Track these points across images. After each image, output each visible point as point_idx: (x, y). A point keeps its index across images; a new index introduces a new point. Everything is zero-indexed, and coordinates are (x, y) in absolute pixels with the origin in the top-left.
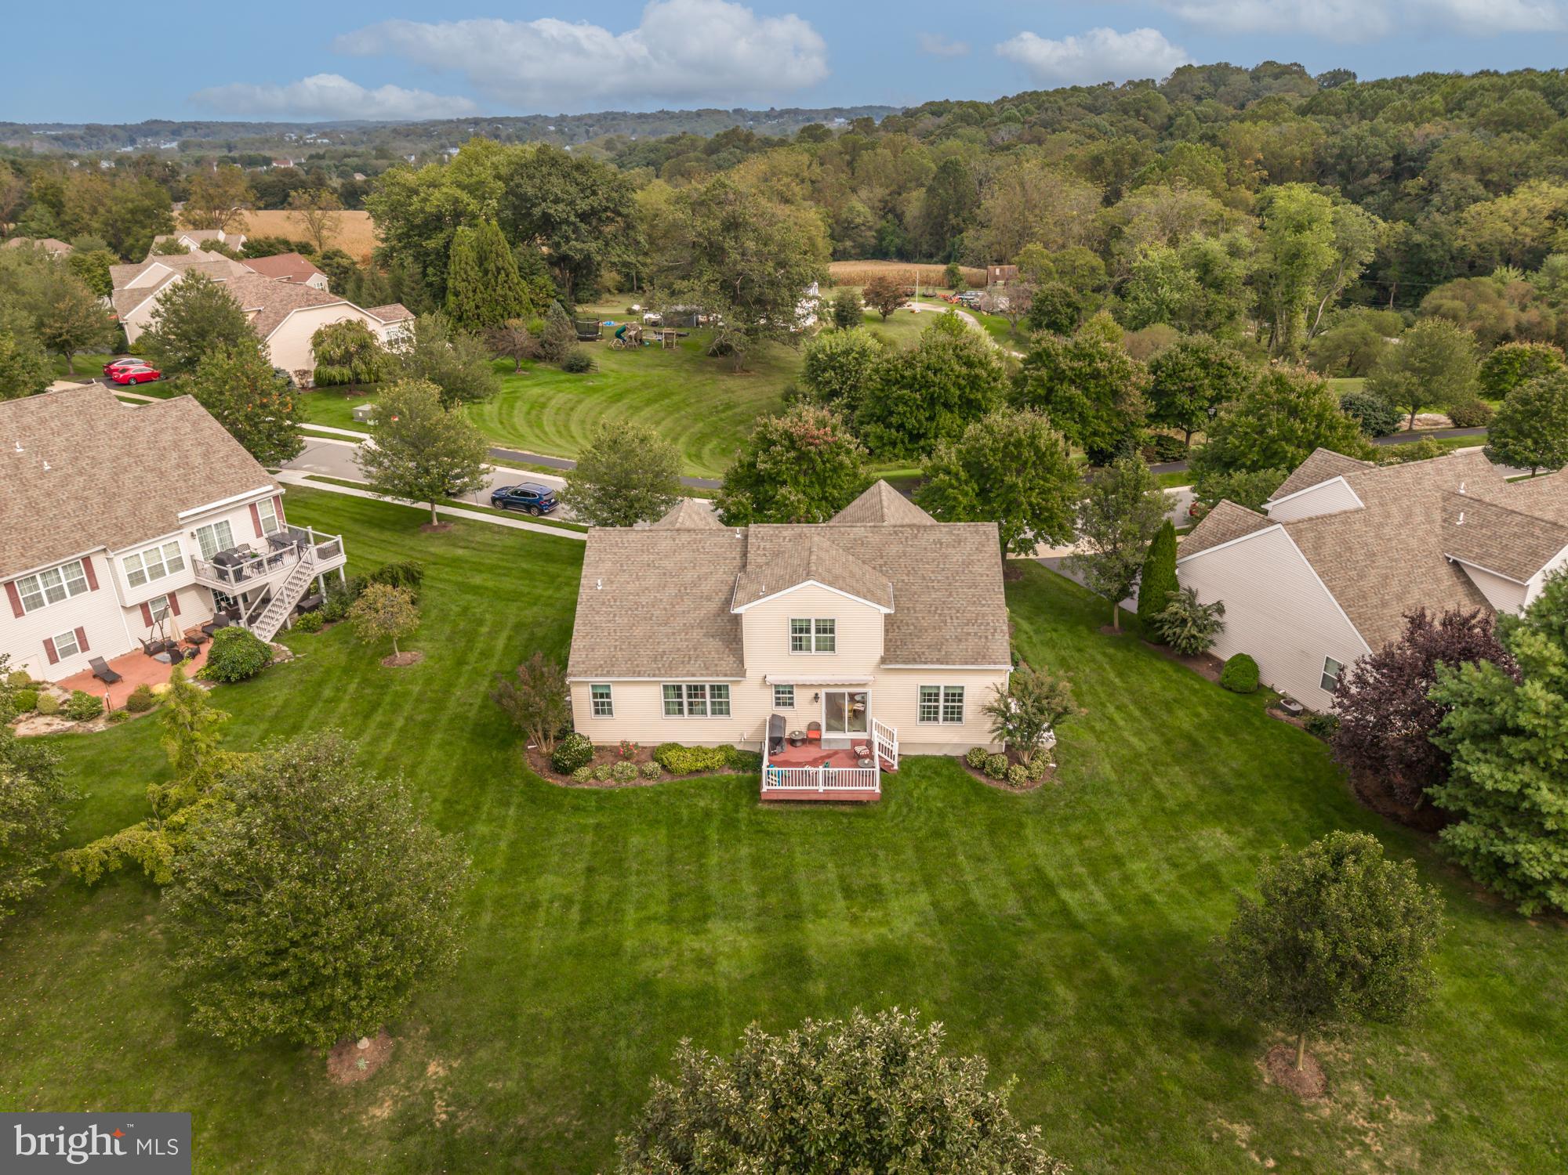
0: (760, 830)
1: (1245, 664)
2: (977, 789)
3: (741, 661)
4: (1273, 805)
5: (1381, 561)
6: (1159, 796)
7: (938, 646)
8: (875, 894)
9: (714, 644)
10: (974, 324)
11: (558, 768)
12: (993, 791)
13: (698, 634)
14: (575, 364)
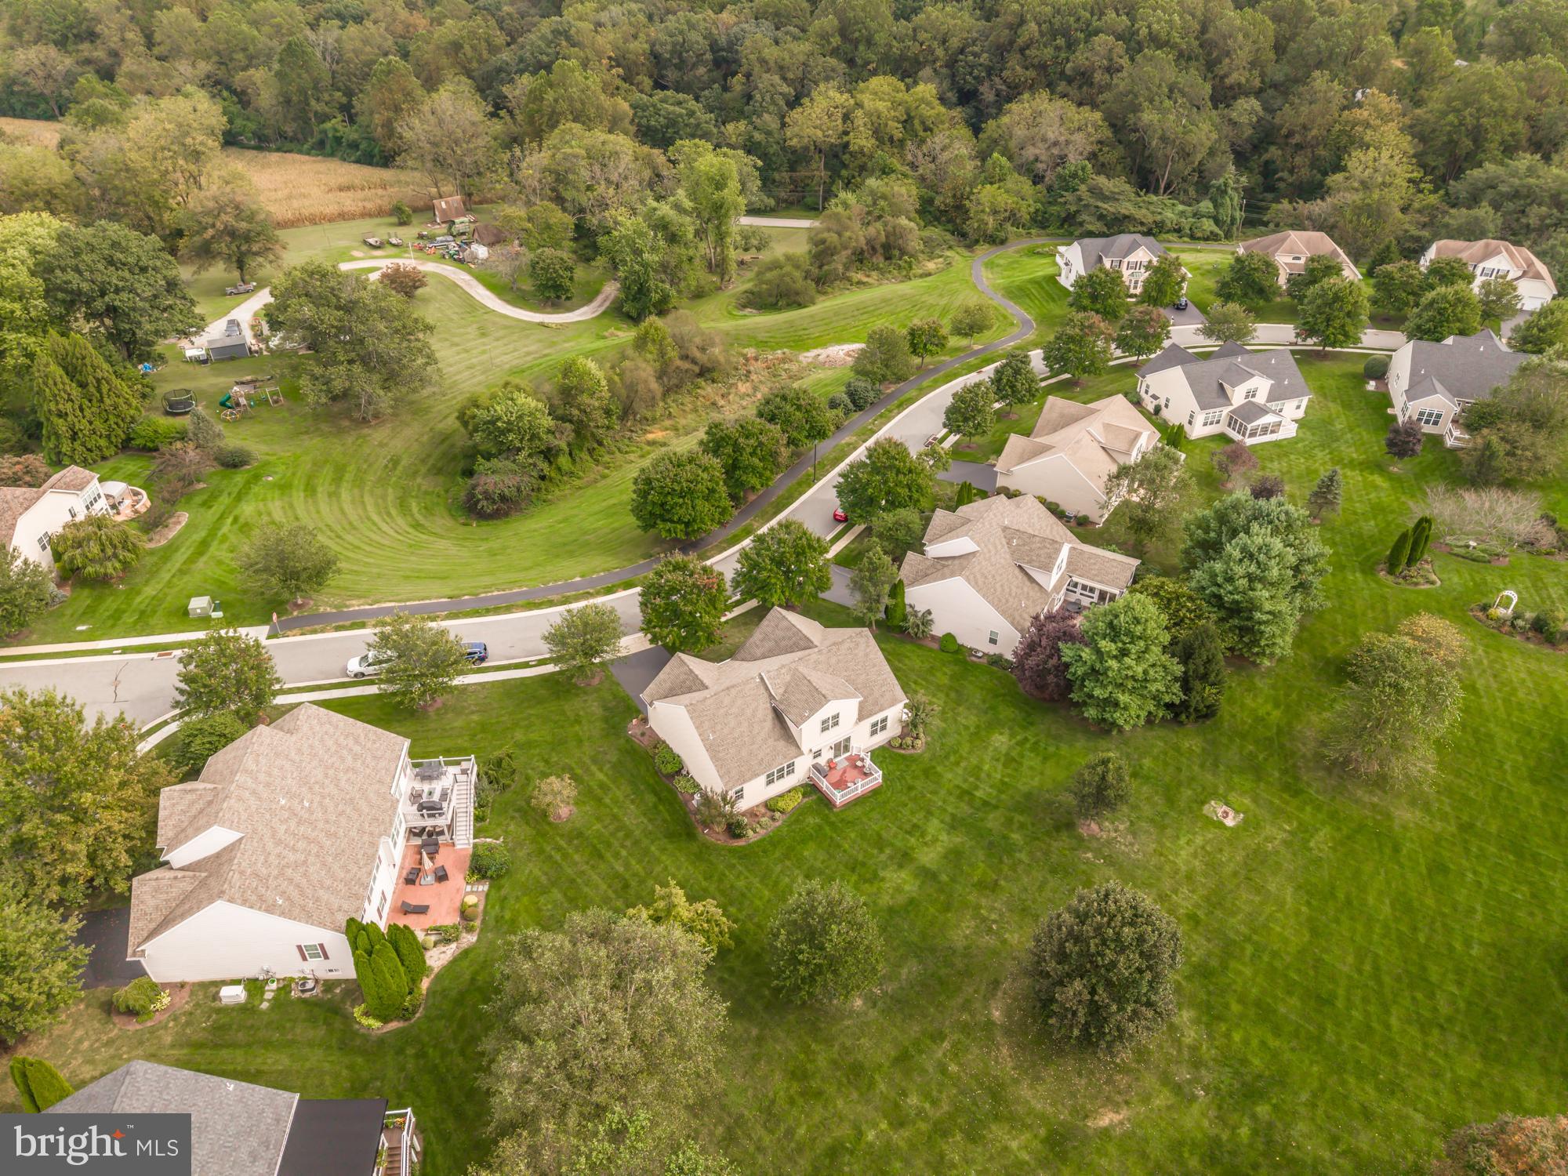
0: (850, 823)
1: (950, 637)
2: (903, 757)
3: (798, 747)
4: (1007, 712)
5: (998, 578)
6: (966, 728)
7: (876, 703)
8: (919, 829)
9: (781, 744)
10: (474, 282)
11: (739, 836)
12: (911, 756)
13: (771, 742)
14: (233, 462)
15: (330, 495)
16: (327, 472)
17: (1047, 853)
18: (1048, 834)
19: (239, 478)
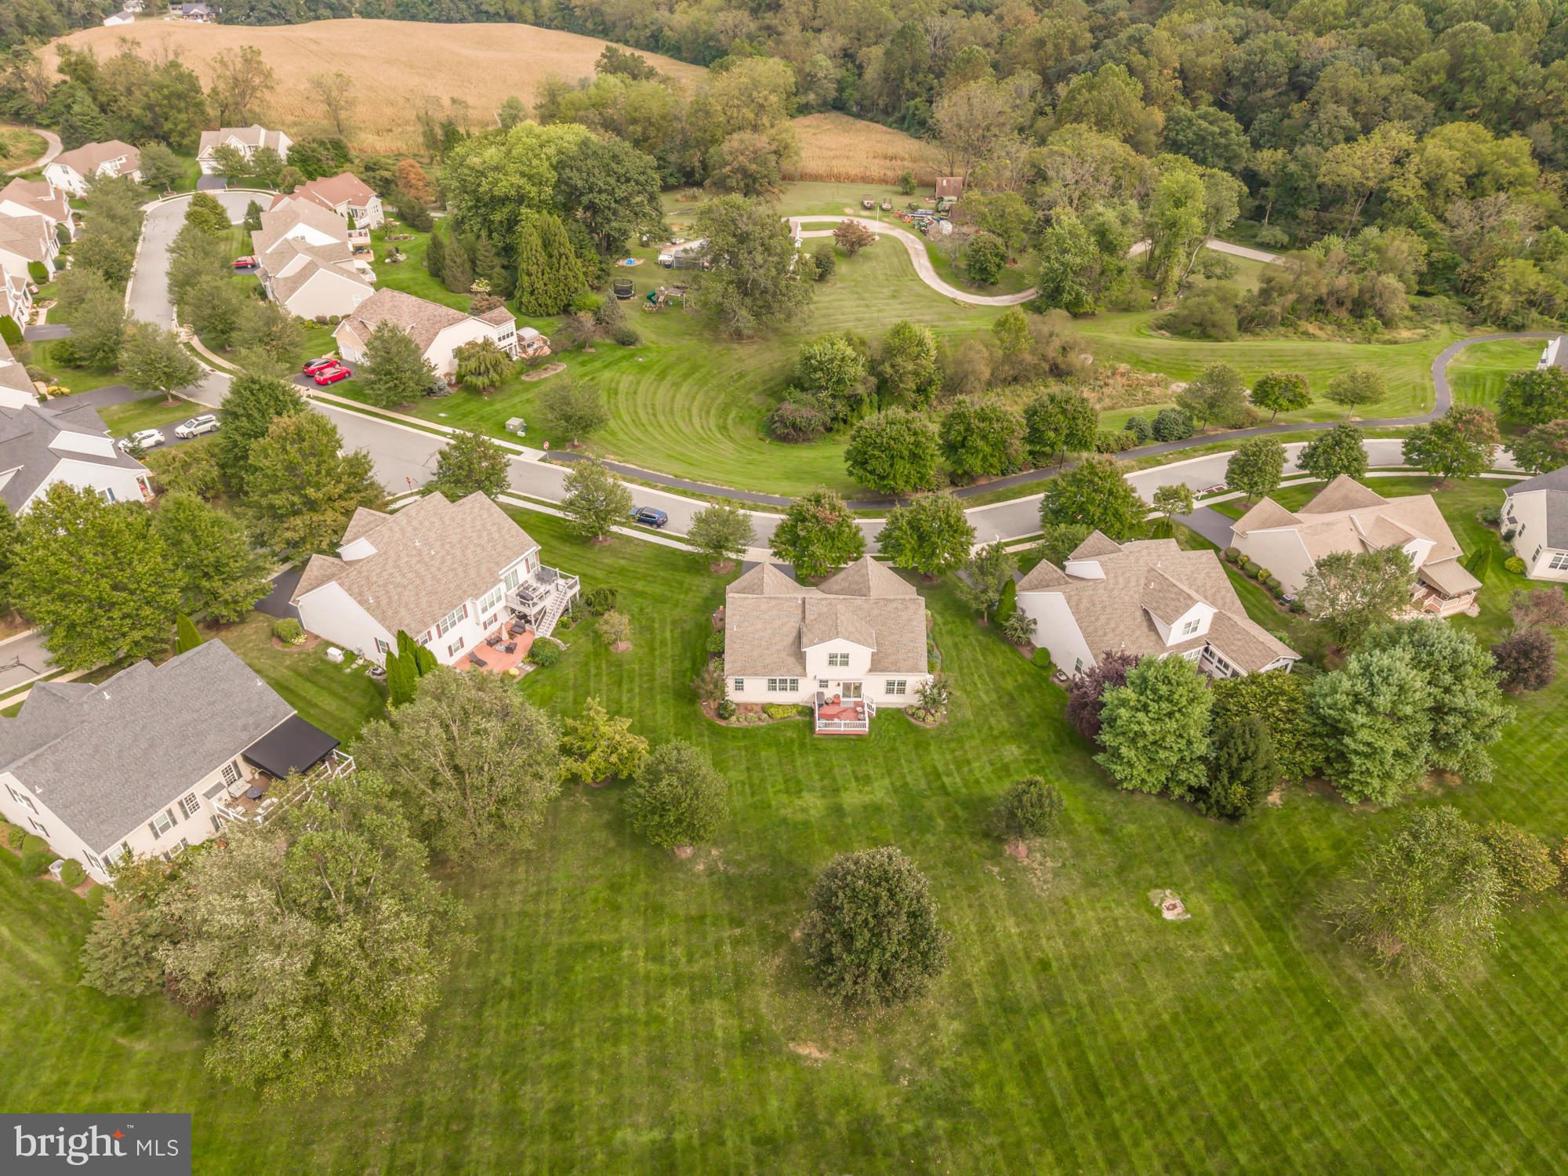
0: (816, 749)
1: (1045, 652)
2: (910, 725)
3: (804, 668)
6: (991, 728)
8: (867, 779)
9: (791, 660)
10: (924, 253)
11: (721, 717)
12: (917, 727)
13: (783, 655)
14: (626, 340)
15: (673, 384)
16: (684, 367)
17: (954, 848)
18: (972, 834)
19: (621, 352)
